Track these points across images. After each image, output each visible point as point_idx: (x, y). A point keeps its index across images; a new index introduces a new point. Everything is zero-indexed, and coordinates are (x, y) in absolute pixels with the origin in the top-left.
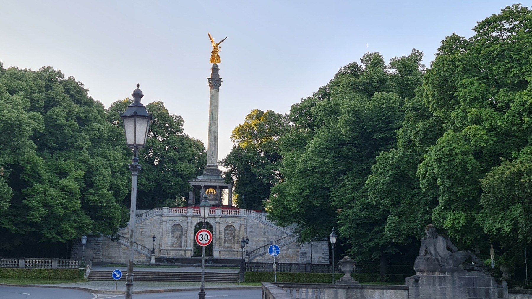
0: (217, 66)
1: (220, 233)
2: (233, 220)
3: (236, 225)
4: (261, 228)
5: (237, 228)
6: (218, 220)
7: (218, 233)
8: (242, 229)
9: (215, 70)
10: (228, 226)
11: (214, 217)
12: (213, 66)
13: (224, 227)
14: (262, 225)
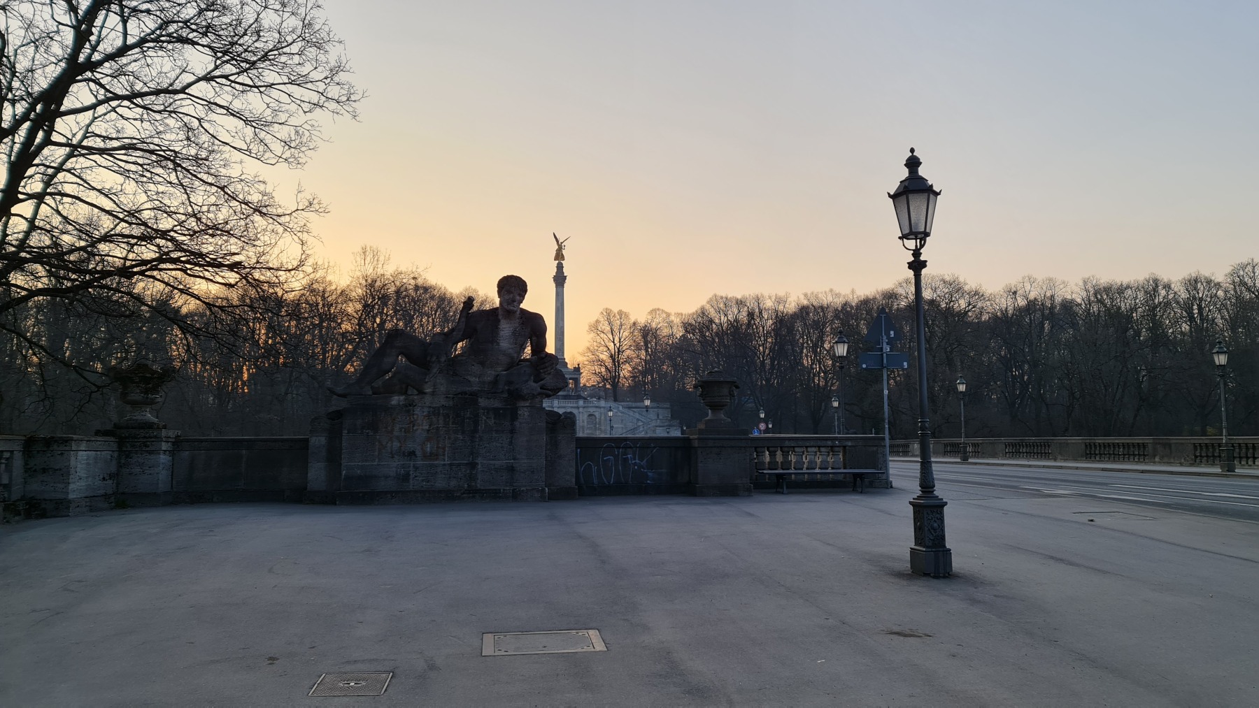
0: (562, 264)
1: (583, 422)
2: (595, 409)
3: (597, 414)
4: (619, 416)
5: (597, 416)
6: (581, 410)
7: (581, 421)
8: (603, 418)
9: (560, 267)
10: (590, 415)
11: (578, 408)
12: (558, 264)
13: (586, 416)
14: (620, 414)
